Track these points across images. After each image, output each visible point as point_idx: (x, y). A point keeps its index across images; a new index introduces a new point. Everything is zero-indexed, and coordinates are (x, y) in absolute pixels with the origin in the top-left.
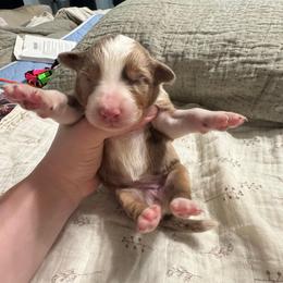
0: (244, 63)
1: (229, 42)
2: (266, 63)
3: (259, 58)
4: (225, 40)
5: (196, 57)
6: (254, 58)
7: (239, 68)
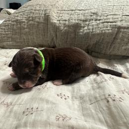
0: (103, 23)
1: (94, 14)
2: (115, 22)
3: (111, 20)
4: (91, 13)
5: (77, 21)
6: (108, 20)
7: (101, 25)
